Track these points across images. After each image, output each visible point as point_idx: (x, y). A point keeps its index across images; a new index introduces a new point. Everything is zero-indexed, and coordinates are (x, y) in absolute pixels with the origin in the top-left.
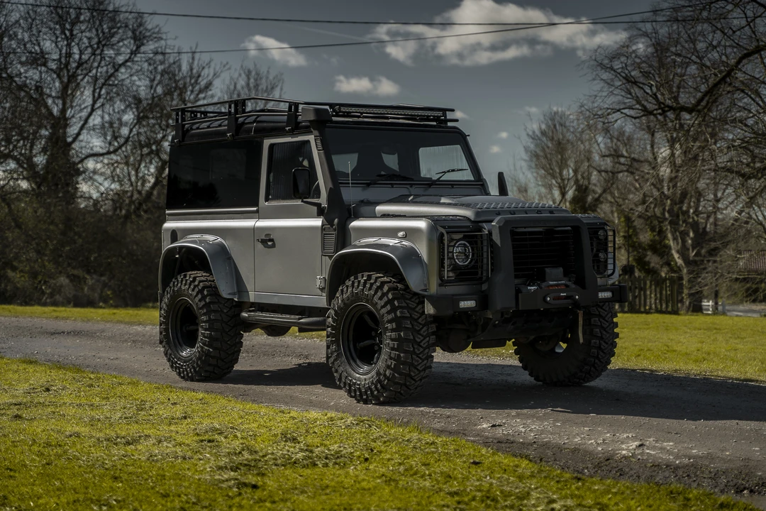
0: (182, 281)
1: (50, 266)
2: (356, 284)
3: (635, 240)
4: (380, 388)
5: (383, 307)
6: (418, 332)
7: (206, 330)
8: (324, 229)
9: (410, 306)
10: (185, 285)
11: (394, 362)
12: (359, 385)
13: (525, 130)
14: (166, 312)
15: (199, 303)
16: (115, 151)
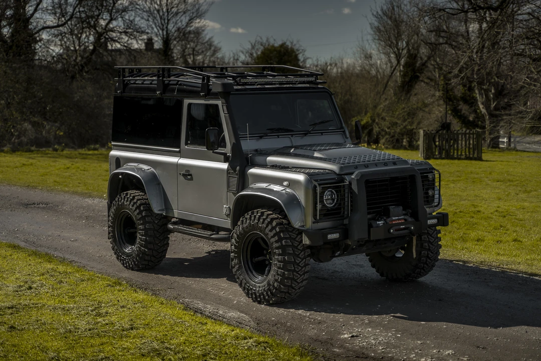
0: (124, 198)
1: (16, 114)
2: (253, 218)
3: (451, 94)
4: (270, 294)
5: (272, 237)
6: (298, 256)
7: (142, 236)
8: (229, 173)
9: (292, 236)
10: (127, 201)
11: (280, 278)
12: (254, 290)
13: (371, 11)
14: (113, 219)
15: (137, 216)
16: (62, 25)
